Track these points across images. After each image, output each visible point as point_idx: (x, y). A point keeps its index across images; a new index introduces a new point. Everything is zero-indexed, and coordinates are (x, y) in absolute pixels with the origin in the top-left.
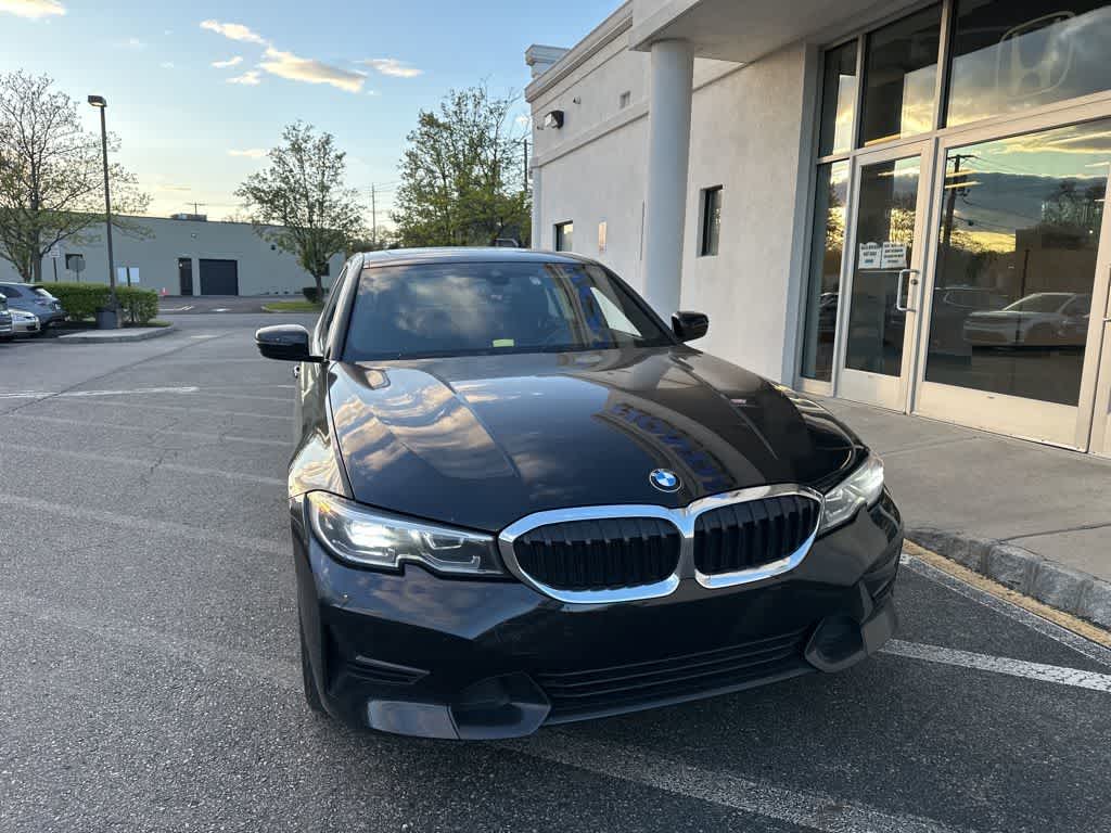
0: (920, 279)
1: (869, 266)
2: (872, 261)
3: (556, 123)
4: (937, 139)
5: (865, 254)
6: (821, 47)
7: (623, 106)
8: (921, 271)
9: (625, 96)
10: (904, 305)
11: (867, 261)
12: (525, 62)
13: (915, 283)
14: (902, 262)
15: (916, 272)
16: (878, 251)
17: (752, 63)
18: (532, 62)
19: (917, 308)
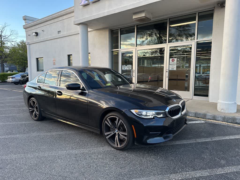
0: (135, 71)
1: (124, 69)
2: (125, 68)
3: (36, 35)
4: (136, 49)
5: (123, 67)
6: (111, 29)
7: (58, 34)
8: (135, 70)
9: (59, 32)
10: (132, 76)
11: (124, 68)
12: (23, 19)
13: (134, 72)
14: (131, 68)
15: (134, 70)
16: (126, 67)
17: (96, 30)
18: (25, 20)
19: (135, 76)
